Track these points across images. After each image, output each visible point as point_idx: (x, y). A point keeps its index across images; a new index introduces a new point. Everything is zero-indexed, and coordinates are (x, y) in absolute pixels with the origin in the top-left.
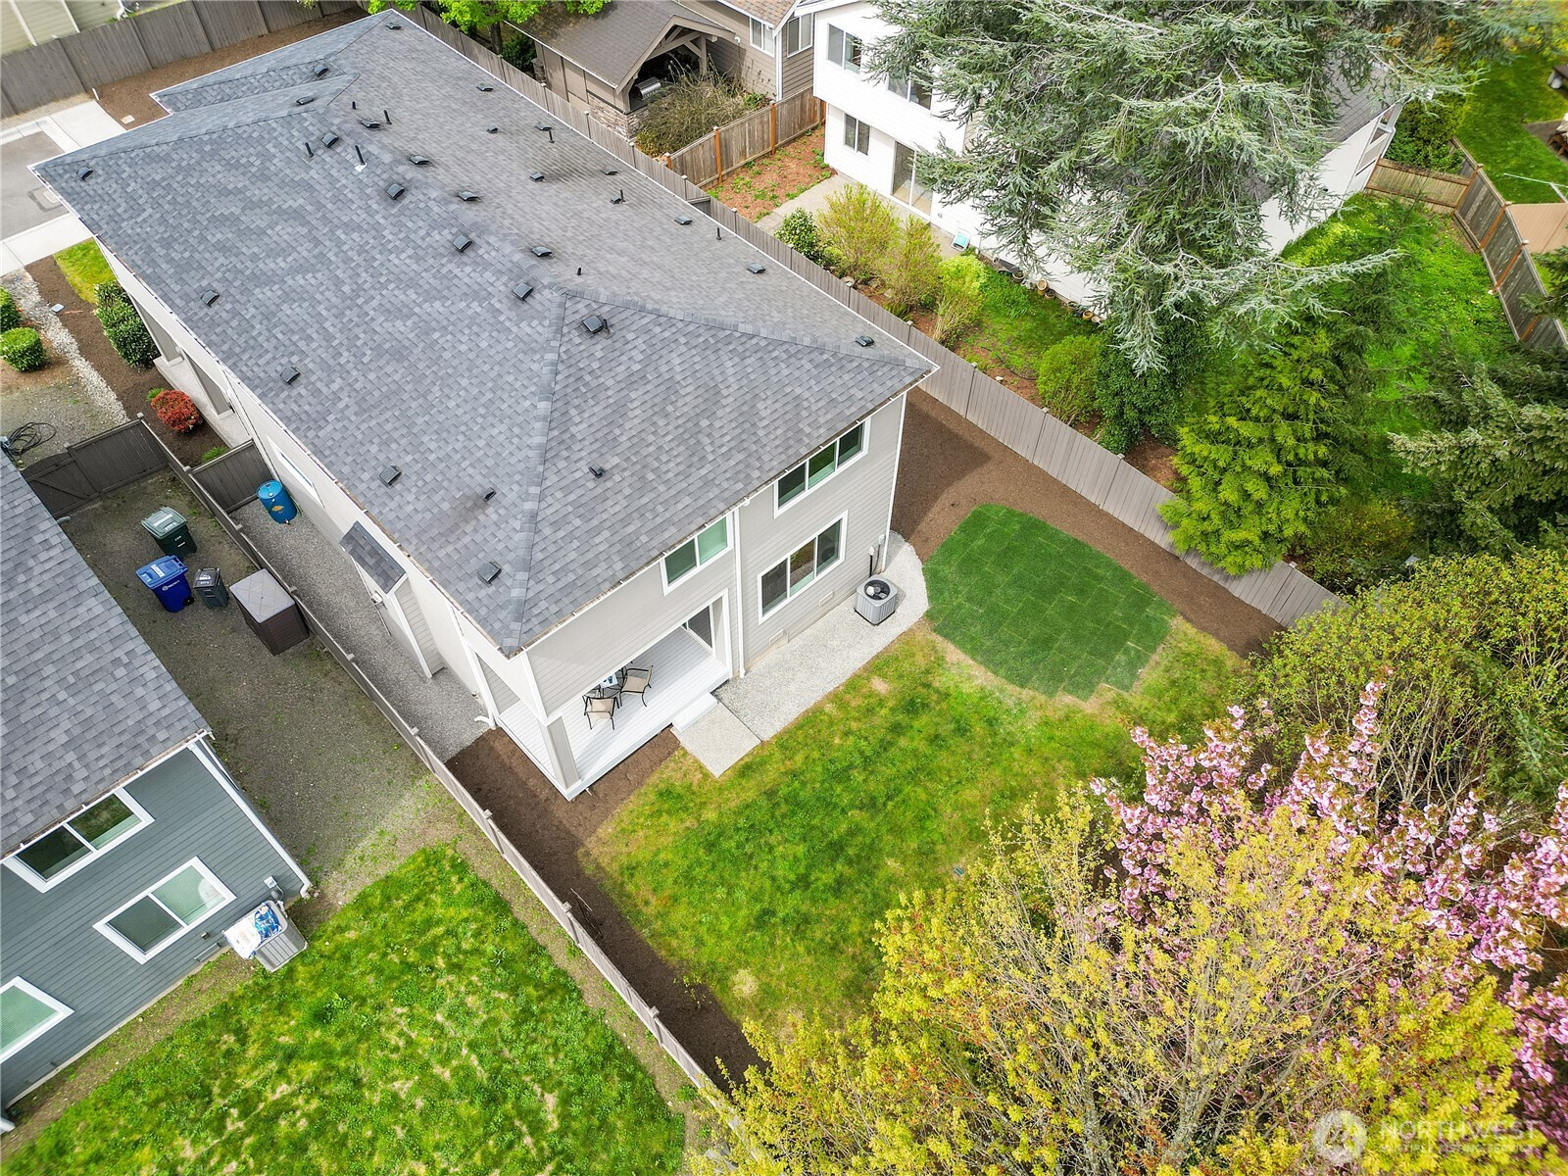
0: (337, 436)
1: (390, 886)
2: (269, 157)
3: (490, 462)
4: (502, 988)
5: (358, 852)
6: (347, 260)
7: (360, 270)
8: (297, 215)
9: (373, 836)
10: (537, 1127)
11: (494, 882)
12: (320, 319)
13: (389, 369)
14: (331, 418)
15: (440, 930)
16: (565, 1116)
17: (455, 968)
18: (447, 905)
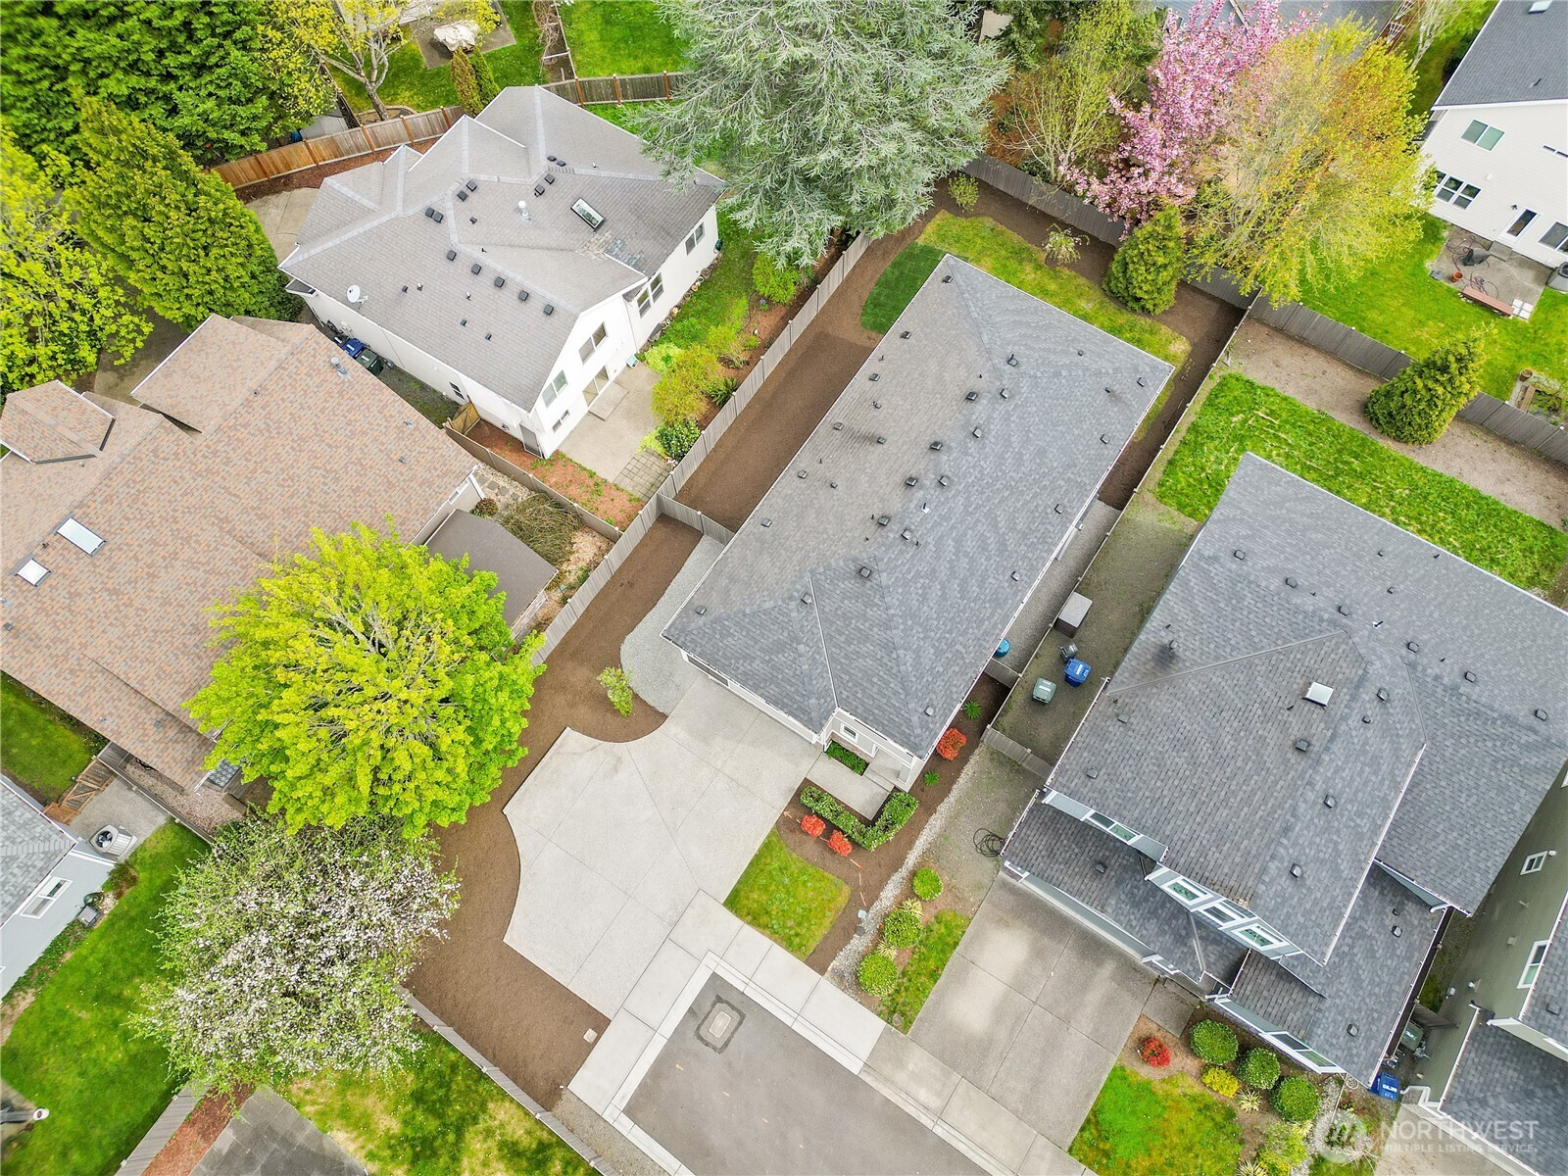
0: (1088, 473)
1: (1181, 507)
2: (918, 574)
3: (1093, 393)
4: (1202, 450)
5: (1172, 526)
6: (988, 499)
7: (995, 489)
8: (959, 541)
9: (1162, 524)
10: (1245, 421)
11: (1162, 469)
12: (1026, 503)
13: (1051, 456)
14: (1079, 480)
15: (1191, 480)
16: (1238, 413)
17: (1203, 469)
18: (1180, 482)
